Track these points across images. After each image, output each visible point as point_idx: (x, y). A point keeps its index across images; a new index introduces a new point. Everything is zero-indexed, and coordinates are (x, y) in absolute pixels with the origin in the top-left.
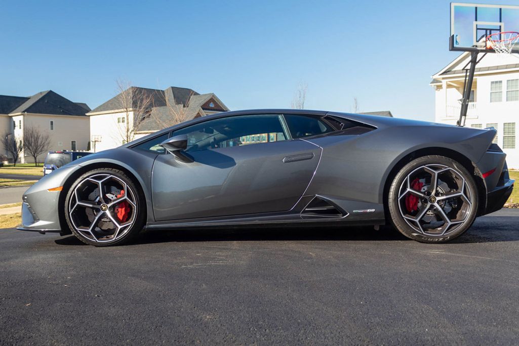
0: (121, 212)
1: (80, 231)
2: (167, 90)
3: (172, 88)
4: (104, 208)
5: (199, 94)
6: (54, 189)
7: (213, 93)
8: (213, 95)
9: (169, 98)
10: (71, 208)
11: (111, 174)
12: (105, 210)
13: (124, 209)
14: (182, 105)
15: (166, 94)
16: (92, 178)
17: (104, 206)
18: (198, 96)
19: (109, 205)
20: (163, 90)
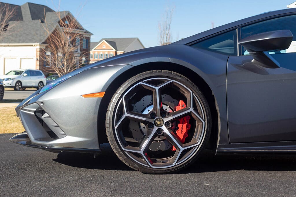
0: (182, 129)
1: (127, 152)
2: (24, 5)
3: (29, 4)
4: (159, 123)
5: (54, 11)
6: (92, 95)
7: (69, 11)
8: (69, 13)
9: (26, 13)
10: (117, 121)
11: (172, 78)
12: (161, 125)
13: (185, 125)
14: (40, 21)
15: (22, 9)
16: (147, 82)
17: (160, 121)
18: (54, 12)
19: (166, 120)
20: (19, 5)
